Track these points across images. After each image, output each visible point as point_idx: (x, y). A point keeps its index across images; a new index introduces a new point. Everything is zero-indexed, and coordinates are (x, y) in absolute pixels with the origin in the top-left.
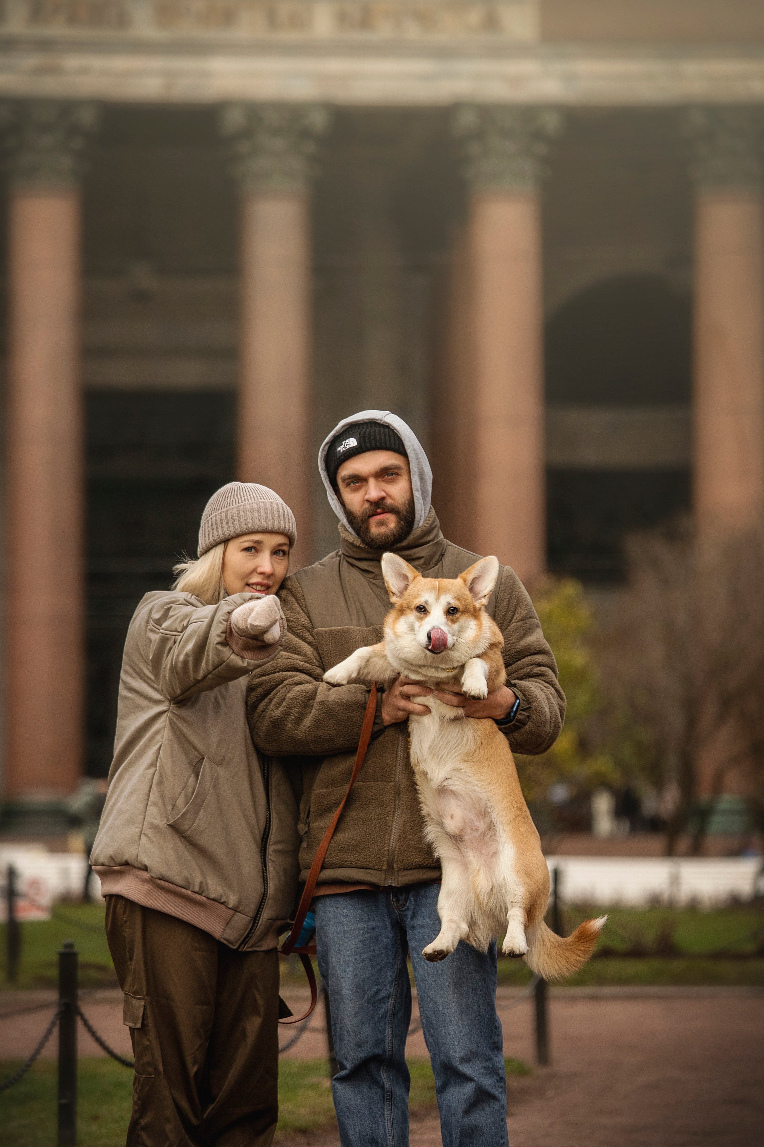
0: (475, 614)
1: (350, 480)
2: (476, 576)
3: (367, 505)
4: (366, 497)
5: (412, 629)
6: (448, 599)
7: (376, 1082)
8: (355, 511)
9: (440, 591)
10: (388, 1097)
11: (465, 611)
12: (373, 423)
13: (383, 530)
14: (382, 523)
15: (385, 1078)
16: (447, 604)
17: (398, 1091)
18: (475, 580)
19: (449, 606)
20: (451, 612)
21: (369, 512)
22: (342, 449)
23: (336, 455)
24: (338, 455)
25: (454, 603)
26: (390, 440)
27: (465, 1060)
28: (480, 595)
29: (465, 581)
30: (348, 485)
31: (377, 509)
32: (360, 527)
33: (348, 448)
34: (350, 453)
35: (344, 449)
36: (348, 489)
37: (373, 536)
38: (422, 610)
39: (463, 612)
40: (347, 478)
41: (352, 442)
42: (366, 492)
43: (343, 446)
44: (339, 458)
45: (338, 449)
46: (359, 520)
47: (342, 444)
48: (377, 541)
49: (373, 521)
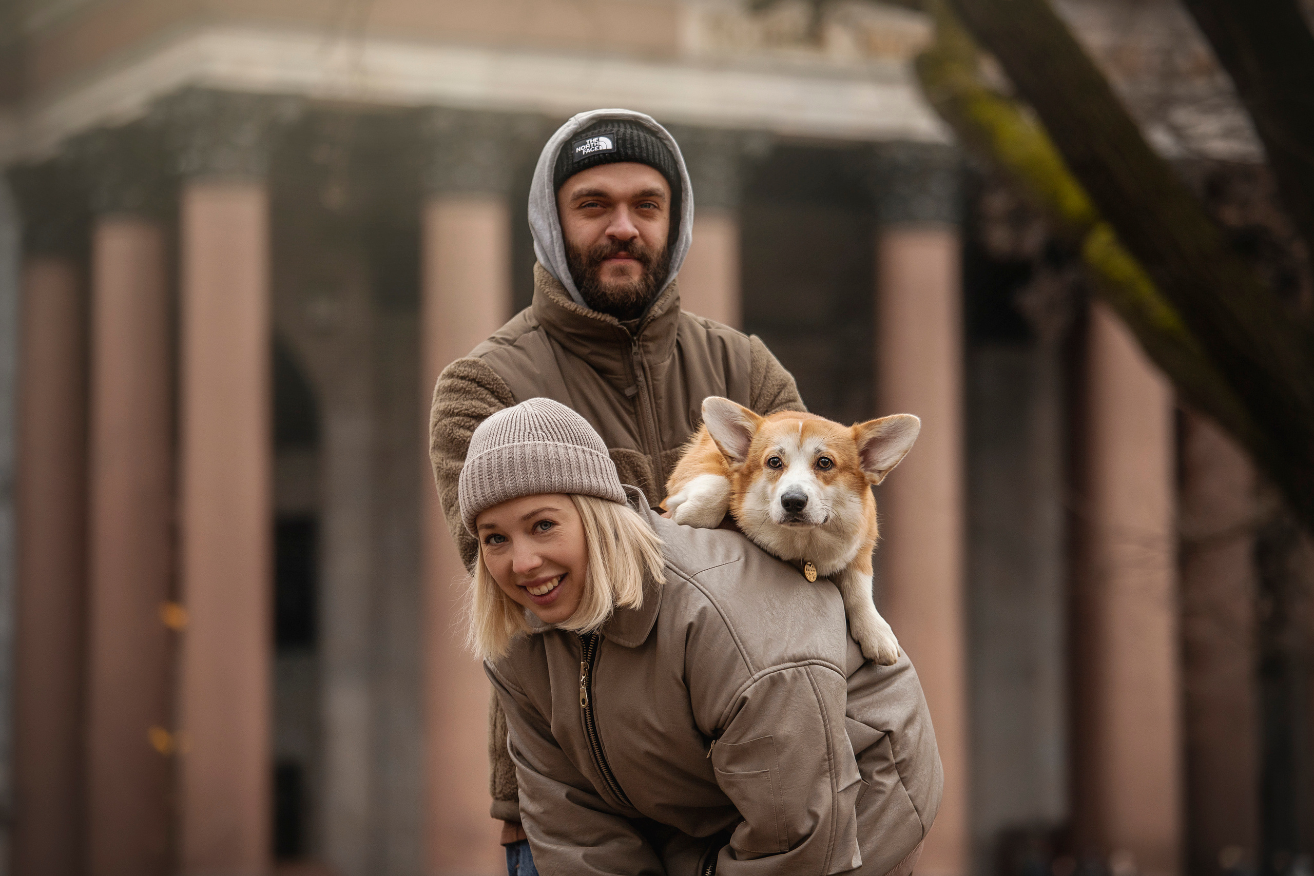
1: (587, 199)
2: (879, 435)
3: (604, 241)
4: (610, 230)
6: (816, 445)
9: (804, 434)
13: (622, 282)
14: (622, 272)
20: (822, 465)
21: (607, 251)
22: (586, 149)
24: (578, 158)
25: (828, 451)
29: (856, 437)
30: (582, 206)
31: (620, 250)
32: (585, 270)
33: (596, 150)
34: (600, 158)
35: (588, 151)
36: (580, 212)
38: (777, 464)
40: (583, 193)
41: (605, 143)
42: (610, 222)
43: (588, 146)
45: (581, 150)
46: (584, 259)
47: (586, 144)
49: (609, 266)
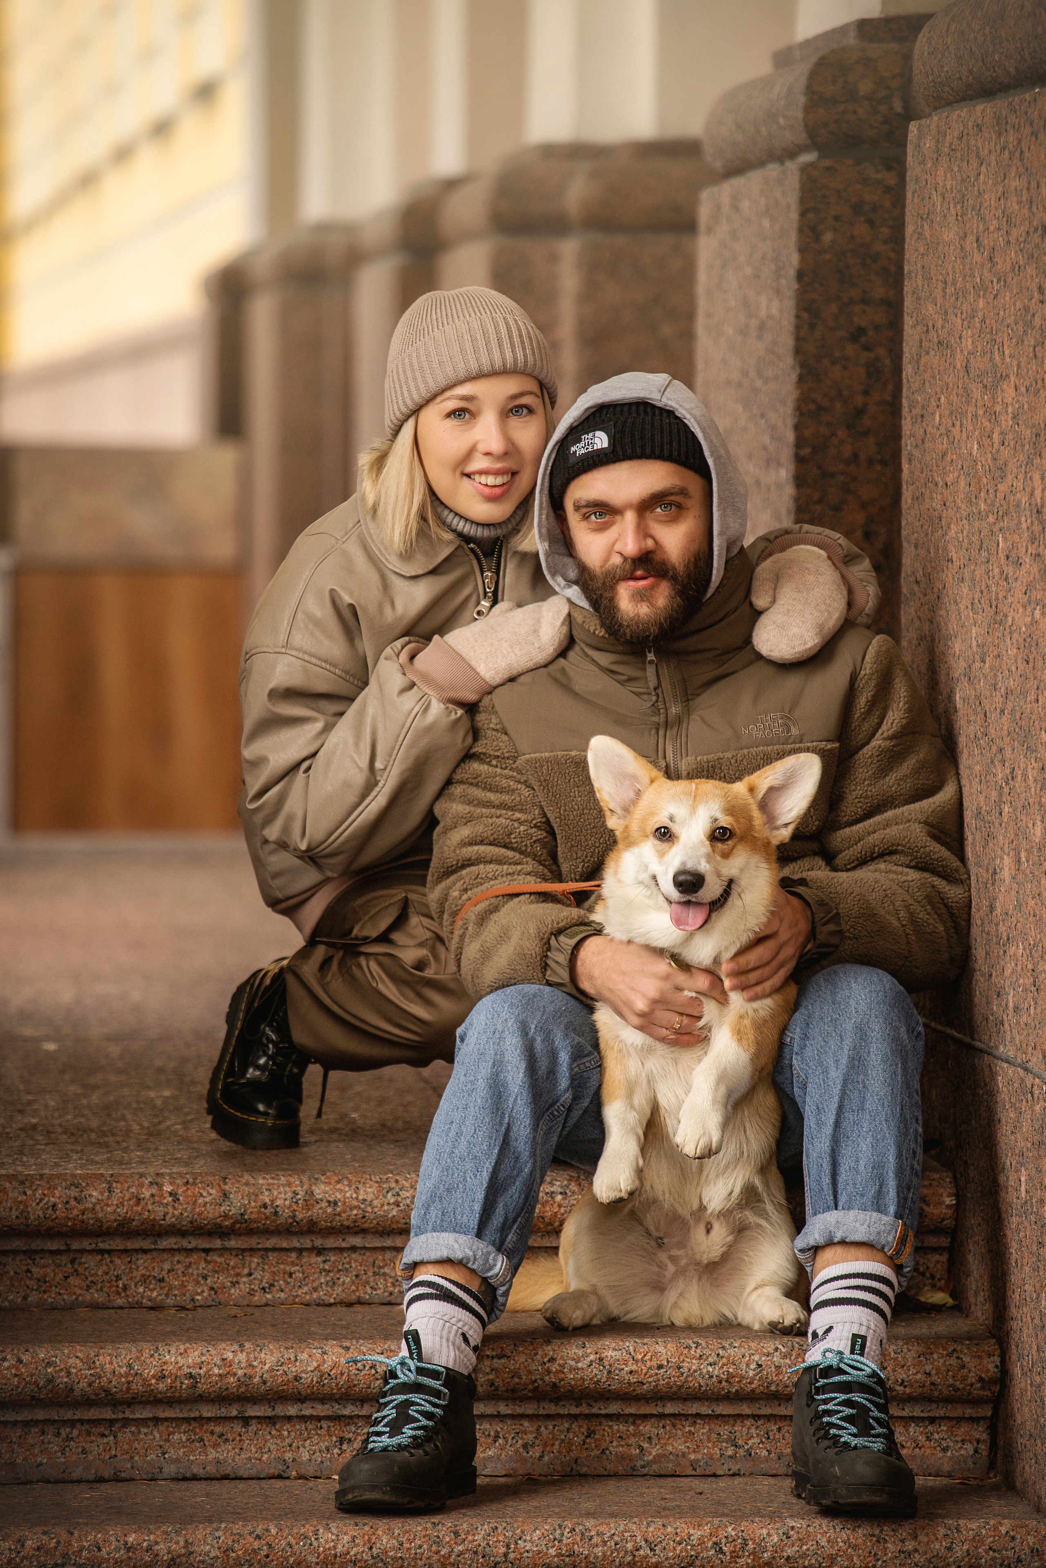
1: (591, 509)
2: (776, 783)
3: (617, 560)
4: (617, 546)
6: (713, 814)
8: (592, 567)
9: (697, 801)
12: (642, 406)
13: (641, 609)
14: (640, 596)
16: (710, 820)
18: (772, 791)
19: (715, 826)
20: (720, 836)
21: (620, 573)
22: (578, 449)
23: (568, 460)
24: (572, 461)
26: (671, 443)
28: (780, 822)
29: (752, 790)
30: (586, 517)
31: (635, 569)
33: (591, 449)
34: (594, 460)
35: (583, 451)
36: (584, 524)
37: (622, 618)
38: (665, 834)
39: (742, 839)
40: (583, 503)
41: (600, 440)
43: (582, 444)
44: (573, 466)
45: (573, 449)
46: (600, 584)
47: (580, 441)
48: (628, 631)
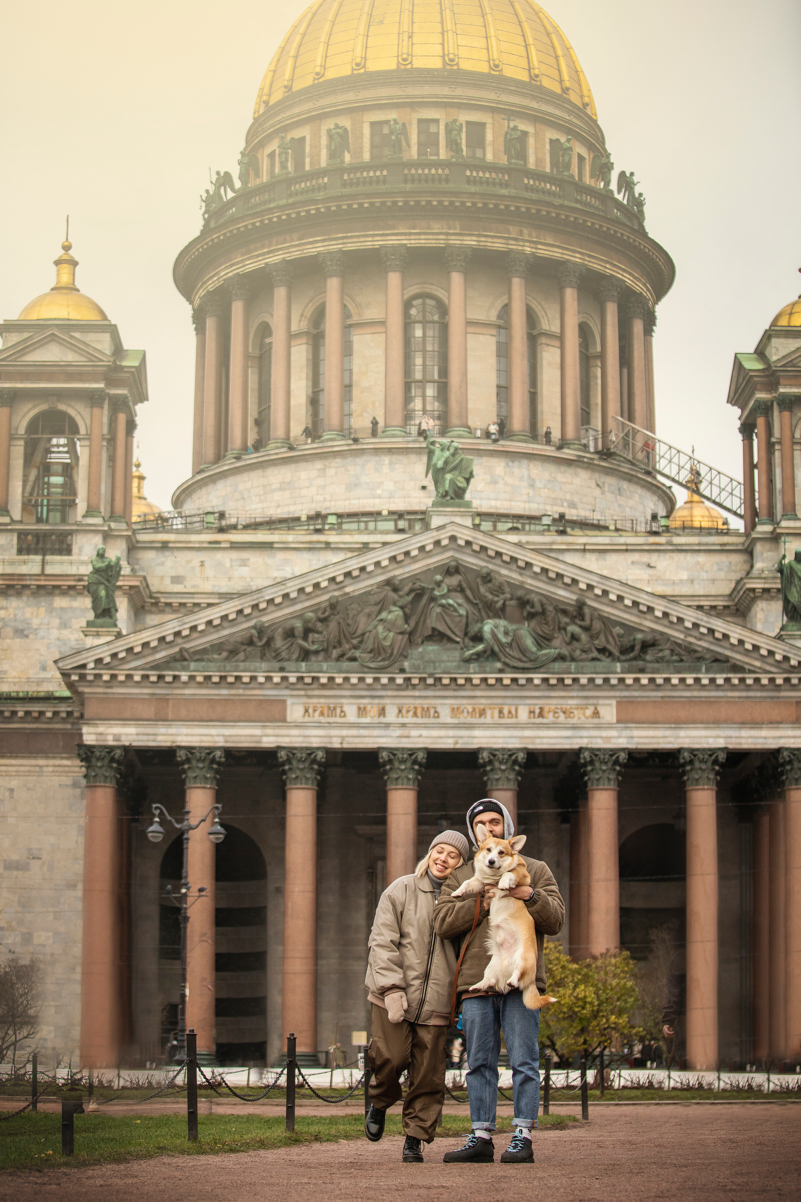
0: (512, 855)
5: (484, 858)
6: (500, 848)
7: (484, 1076)
9: (498, 844)
10: (489, 1083)
11: (507, 854)
15: (487, 1074)
17: (493, 1080)
18: (514, 843)
20: (501, 853)
22: (476, 811)
25: (503, 849)
27: (520, 1066)
38: (489, 850)
41: (481, 808)
47: (476, 809)
